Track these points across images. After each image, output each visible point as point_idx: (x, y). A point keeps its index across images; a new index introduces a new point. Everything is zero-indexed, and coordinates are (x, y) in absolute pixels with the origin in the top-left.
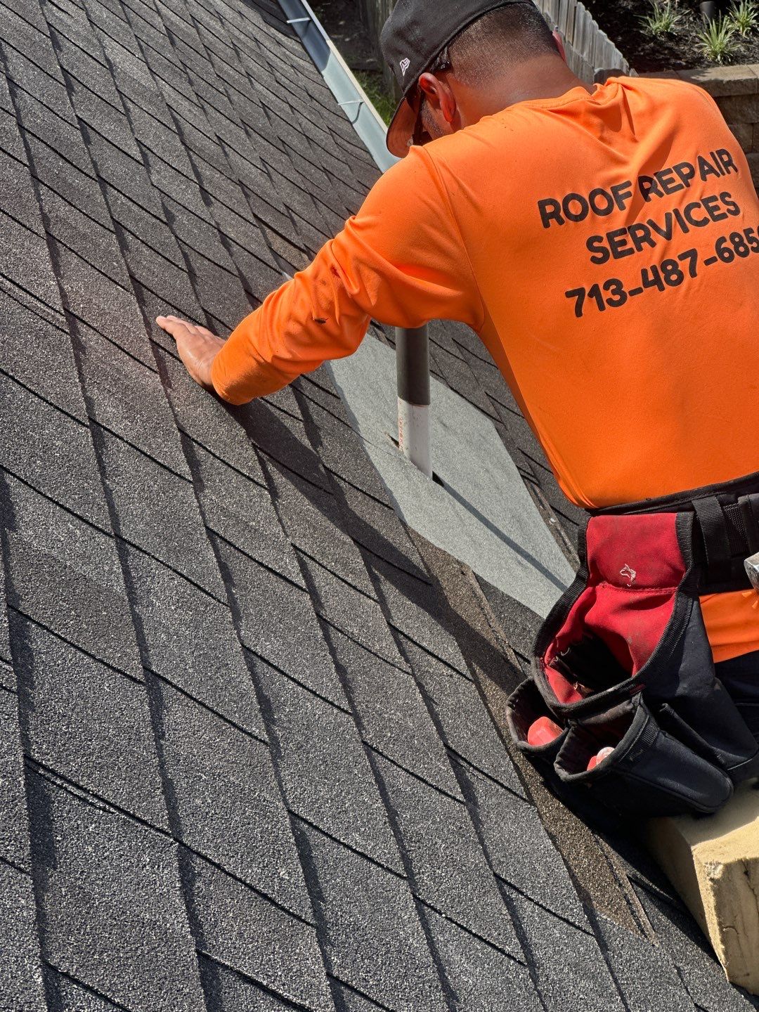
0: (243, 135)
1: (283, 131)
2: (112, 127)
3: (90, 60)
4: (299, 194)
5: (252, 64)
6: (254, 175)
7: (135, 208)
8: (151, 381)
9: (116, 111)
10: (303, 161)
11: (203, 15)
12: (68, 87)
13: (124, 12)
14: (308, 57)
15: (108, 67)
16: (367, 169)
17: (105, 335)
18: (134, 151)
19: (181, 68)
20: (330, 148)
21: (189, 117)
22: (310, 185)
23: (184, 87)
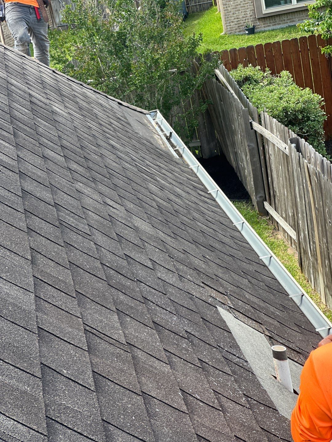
0: (195, 247)
1: (211, 242)
2: (139, 256)
3: (128, 228)
4: (221, 269)
5: (195, 214)
6: (201, 264)
7: (152, 290)
8: (167, 369)
9: (140, 248)
10: (221, 253)
11: (173, 197)
12: (120, 242)
13: (140, 203)
14: (219, 206)
15: (136, 229)
16: (249, 252)
17: (145, 351)
18: (150, 264)
19: (166, 223)
20: (232, 245)
21: (171, 244)
22: (225, 264)
23: (169, 231)
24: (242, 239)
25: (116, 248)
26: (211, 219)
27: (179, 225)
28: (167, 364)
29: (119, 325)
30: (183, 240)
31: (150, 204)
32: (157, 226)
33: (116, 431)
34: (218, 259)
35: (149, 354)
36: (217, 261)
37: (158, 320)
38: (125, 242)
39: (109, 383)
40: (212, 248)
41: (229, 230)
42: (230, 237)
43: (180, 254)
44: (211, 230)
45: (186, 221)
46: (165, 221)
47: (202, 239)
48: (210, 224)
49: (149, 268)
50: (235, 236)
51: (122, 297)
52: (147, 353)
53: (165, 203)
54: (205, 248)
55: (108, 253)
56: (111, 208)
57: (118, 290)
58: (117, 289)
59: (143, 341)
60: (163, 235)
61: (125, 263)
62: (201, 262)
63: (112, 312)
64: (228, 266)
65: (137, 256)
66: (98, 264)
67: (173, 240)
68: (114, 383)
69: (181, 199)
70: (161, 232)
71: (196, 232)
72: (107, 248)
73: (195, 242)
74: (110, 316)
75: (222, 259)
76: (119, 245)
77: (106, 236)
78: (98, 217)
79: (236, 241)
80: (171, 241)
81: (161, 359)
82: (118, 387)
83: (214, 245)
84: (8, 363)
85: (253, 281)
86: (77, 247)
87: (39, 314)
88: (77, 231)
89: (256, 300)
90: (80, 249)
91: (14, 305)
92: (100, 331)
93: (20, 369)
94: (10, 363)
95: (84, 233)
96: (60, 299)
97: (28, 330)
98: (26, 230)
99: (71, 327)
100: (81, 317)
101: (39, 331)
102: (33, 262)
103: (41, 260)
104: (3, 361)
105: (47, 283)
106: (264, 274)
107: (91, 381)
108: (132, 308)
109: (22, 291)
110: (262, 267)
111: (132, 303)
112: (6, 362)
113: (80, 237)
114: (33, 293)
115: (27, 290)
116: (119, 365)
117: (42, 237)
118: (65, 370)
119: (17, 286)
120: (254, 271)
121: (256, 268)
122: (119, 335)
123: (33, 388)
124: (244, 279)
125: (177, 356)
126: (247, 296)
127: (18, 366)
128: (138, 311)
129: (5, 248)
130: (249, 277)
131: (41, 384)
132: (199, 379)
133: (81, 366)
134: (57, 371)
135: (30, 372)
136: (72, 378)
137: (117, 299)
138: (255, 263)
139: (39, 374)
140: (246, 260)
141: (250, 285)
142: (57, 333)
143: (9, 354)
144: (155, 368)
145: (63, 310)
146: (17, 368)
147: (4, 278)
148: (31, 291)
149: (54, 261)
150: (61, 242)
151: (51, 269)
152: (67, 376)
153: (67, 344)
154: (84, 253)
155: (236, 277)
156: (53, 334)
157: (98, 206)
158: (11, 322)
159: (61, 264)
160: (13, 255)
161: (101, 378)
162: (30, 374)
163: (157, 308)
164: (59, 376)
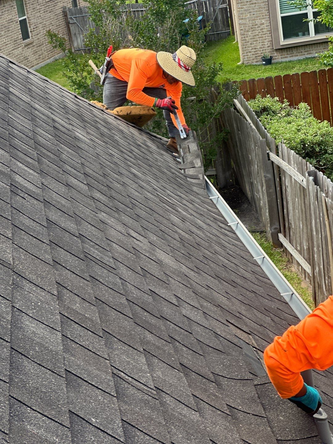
0: (217, 283)
1: (233, 277)
3: (152, 261)
4: (244, 306)
6: (223, 300)
7: (177, 328)
8: (195, 416)
9: (165, 283)
10: (243, 289)
11: (194, 229)
12: (144, 276)
13: (162, 235)
14: (238, 239)
15: (159, 263)
16: (271, 288)
17: (173, 396)
18: (174, 301)
19: (189, 256)
20: (253, 280)
21: (194, 279)
22: (248, 300)
23: (191, 265)
24: (263, 274)
25: (141, 283)
26: (232, 253)
27: (201, 258)
28: (195, 411)
29: (146, 367)
30: (206, 274)
31: (172, 237)
32: (180, 259)
34: (241, 295)
35: (177, 400)
36: (240, 297)
37: (185, 362)
38: (150, 277)
39: (138, 433)
40: (234, 284)
41: (250, 265)
42: (252, 273)
43: (203, 289)
44: (232, 264)
45: (208, 255)
46: (187, 255)
47: (224, 274)
48: (231, 258)
49: (174, 304)
50: (256, 271)
51: (149, 337)
52: (175, 399)
53: (187, 236)
54: (227, 284)
55: (133, 288)
56: (135, 240)
57: (145, 328)
58: (143, 327)
59: (171, 385)
60: (187, 270)
61: (150, 299)
62: (224, 298)
63: (139, 352)
64: (250, 303)
65: (162, 292)
66: (124, 300)
67: (196, 275)
68: (144, 432)
69: (203, 231)
70: (184, 266)
71: (218, 266)
72: (132, 283)
73: (217, 277)
74: (138, 357)
75: (244, 295)
76: (144, 279)
77: (131, 270)
78: (122, 249)
79: (257, 276)
80: (194, 276)
81: (190, 406)
82: (148, 438)
83: (236, 280)
84: (35, 411)
85: (276, 319)
86: (102, 282)
87: (67, 356)
88: (103, 265)
90: (106, 284)
91: (41, 345)
92: (128, 374)
93: (48, 417)
94: (38, 410)
95: (109, 266)
96: (87, 339)
97: (55, 373)
98: (51, 262)
99: (98, 369)
100: (108, 358)
101: (66, 374)
102: (59, 297)
103: (67, 295)
104: (31, 408)
105: (73, 321)
106: (286, 312)
107: (120, 431)
108: (158, 348)
109: (48, 329)
110: (284, 304)
111: (159, 343)
112: (33, 410)
113: (106, 271)
114: (60, 332)
115: (54, 329)
116: (147, 411)
117: (67, 271)
118: (93, 418)
119: (44, 324)
120: (276, 309)
121: (278, 306)
122: (146, 378)
123: (62, 439)
124: (267, 317)
125: (205, 402)
126: (271, 335)
127: (46, 414)
128: (165, 351)
129: (31, 282)
130: (271, 314)
131: (69, 434)
132: (229, 428)
133: (110, 414)
134: (85, 420)
135: (58, 421)
136: (101, 428)
137: (144, 339)
138: (277, 300)
139: (67, 423)
140: (267, 297)
141: (273, 324)
142: (85, 376)
143: (37, 401)
144: (185, 416)
145: (91, 351)
146: (45, 416)
147: (31, 315)
148: (58, 329)
149: (80, 297)
150: (86, 276)
151: (77, 306)
152: (96, 425)
153: (95, 389)
154: (110, 288)
155: (259, 315)
156: (81, 378)
157: (122, 237)
158: (38, 364)
159: (87, 300)
160: (39, 290)
161: (130, 427)
162: (58, 423)
163: (184, 349)
164: (88, 425)
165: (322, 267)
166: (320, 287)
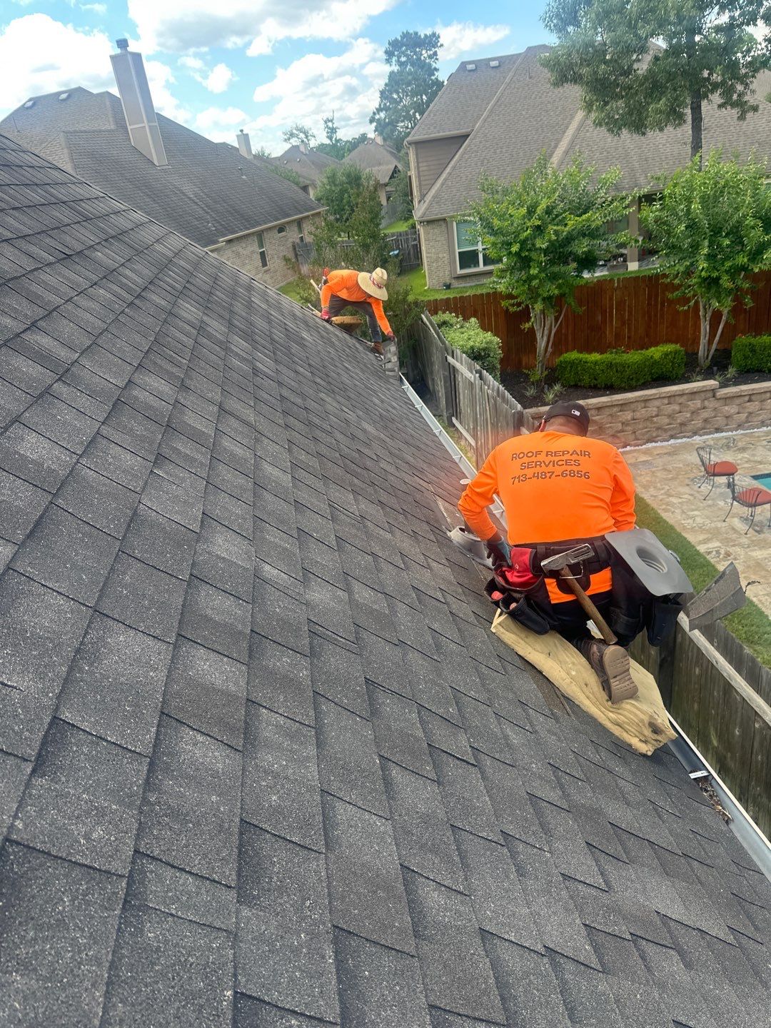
0: (407, 447)
1: (418, 443)
3: (358, 429)
4: (426, 464)
5: (406, 422)
6: (411, 459)
7: (377, 476)
8: (389, 536)
9: (368, 445)
10: (425, 452)
11: (391, 409)
12: (353, 439)
13: (367, 411)
14: (422, 418)
15: (364, 431)
17: (373, 522)
18: (375, 458)
19: (386, 427)
20: (433, 446)
21: (390, 443)
22: (428, 460)
23: (387, 434)
24: (440, 442)
25: (350, 444)
26: (417, 427)
27: (395, 429)
28: (389, 532)
29: (354, 501)
30: (398, 441)
31: (374, 413)
32: (379, 429)
33: (354, 581)
34: (423, 456)
35: (376, 525)
36: (423, 458)
37: (381, 499)
38: (357, 440)
39: (348, 545)
40: (418, 448)
41: (430, 436)
42: (432, 441)
43: (396, 451)
44: (418, 434)
45: (400, 427)
47: (411, 441)
48: (417, 430)
50: (435, 440)
51: (356, 481)
52: (374, 524)
53: (385, 413)
54: (414, 448)
55: (345, 447)
56: (346, 414)
58: (352, 475)
59: (371, 515)
60: (384, 436)
61: (357, 455)
62: (411, 457)
63: (348, 491)
64: (430, 462)
65: (366, 451)
66: (337, 455)
69: (397, 411)
70: (382, 434)
71: (407, 435)
72: (344, 444)
73: (407, 443)
74: (348, 495)
75: (426, 457)
77: (343, 435)
78: (337, 420)
79: (436, 444)
80: (390, 441)
81: (385, 529)
83: (420, 446)
84: (273, 526)
85: (449, 474)
86: (322, 441)
87: (295, 491)
88: (323, 430)
89: (450, 488)
90: (324, 443)
91: (276, 482)
92: (340, 505)
93: (282, 531)
94: (275, 526)
95: (327, 431)
96: (311, 480)
97: (287, 502)
98: (284, 426)
99: (319, 501)
100: (325, 494)
101: (295, 503)
102: (290, 450)
103: (295, 449)
104: (269, 524)
105: (300, 467)
107: (334, 543)
108: (363, 489)
109: (281, 472)
111: (364, 486)
112: (271, 526)
113: (324, 434)
114: (290, 474)
115: (286, 472)
116: (354, 531)
117: (295, 432)
118: (315, 533)
119: (278, 468)
120: (449, 467)
121: (450, 465)
122: (354, 508)
123: (292, 546)
125: (396, 527)
126: (445, 485)
127: (280, 528)
128: (367, 492)
129: (268, 438)
130: (445, 471)
131: (297, 543)
132: (413, 545)
133: (327, 531)
134: (309, 534)
136: (321, 540)
137: (352, 482)
138: (449, 461)
139: (296, 536)
140: (443, 459)
142: (309, 505)
143: (274, 520)
144: (381, 536)
145: (313, 488)
147: (268, 461)
148: (288, 472)
149: (305, 451)
150: (310, 436)
151: (303, 457)
152: (317, 538)
153: (316, 514)
154: (327, 446)
155: (436, 471)
156: (306, 506)
157: (337, 412)
158: (274, 495)
159: (310, 454)
160: (274, 444)
161: (341, 541)
163: (381, 491)
164: (310, 537)
165: (483, 441)
166: (481, 456)
